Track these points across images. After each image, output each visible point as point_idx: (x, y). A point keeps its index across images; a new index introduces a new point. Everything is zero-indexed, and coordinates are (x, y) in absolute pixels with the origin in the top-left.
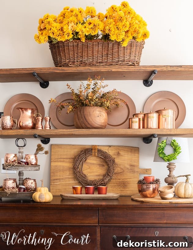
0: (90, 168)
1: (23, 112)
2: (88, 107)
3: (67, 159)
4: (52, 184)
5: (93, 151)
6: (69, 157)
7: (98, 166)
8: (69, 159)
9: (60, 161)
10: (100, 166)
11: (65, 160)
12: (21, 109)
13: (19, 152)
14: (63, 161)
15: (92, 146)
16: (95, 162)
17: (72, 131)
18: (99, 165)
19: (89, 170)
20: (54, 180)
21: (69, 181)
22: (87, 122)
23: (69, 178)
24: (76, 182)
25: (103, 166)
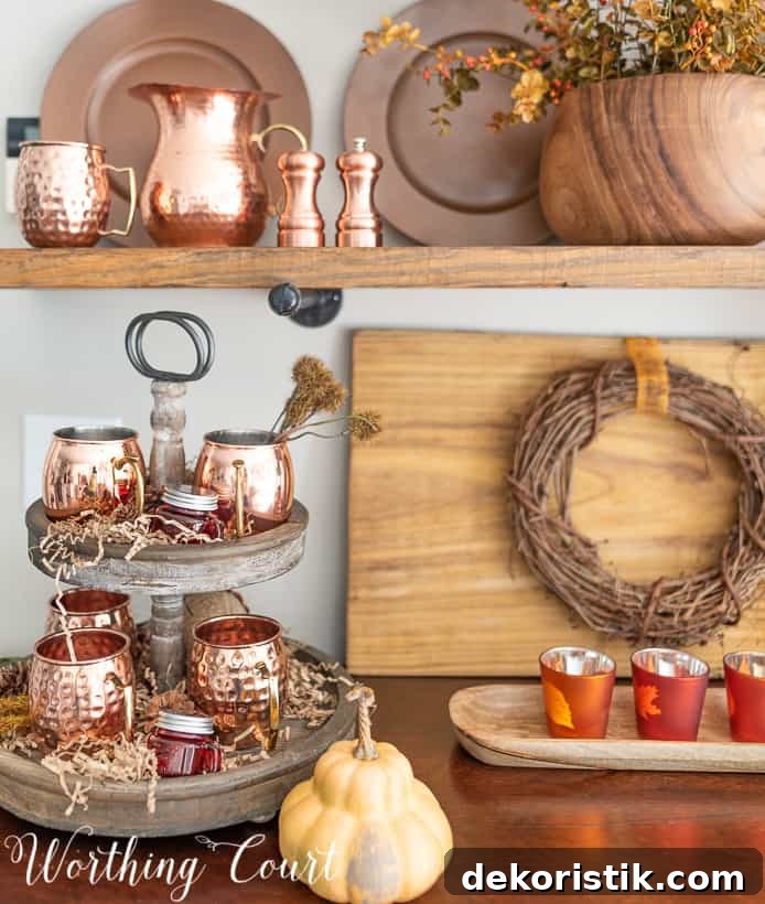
0: (611, 489)
1: (178, 119)
2: (689, 81)
3: (456, 426)
4: (362, 593)
5: (642, 381)
6: (470, 412)
7: (667, 480)
8: (474, 426)
9: (415, 444)
10: (678, 479)
11: (444, 434)
12: (167, 91)
13: (155, 422)
14: (434, 444)
15: (625, 340)
16: (643, 450)
17: (562, 264)
18: (676, 468)
19: (604, 505)
20: (376, 566)
21: (478, 577)
22: (682, 190)
23: (473, 558)
24: (521, 582)
25: (703, 475)
